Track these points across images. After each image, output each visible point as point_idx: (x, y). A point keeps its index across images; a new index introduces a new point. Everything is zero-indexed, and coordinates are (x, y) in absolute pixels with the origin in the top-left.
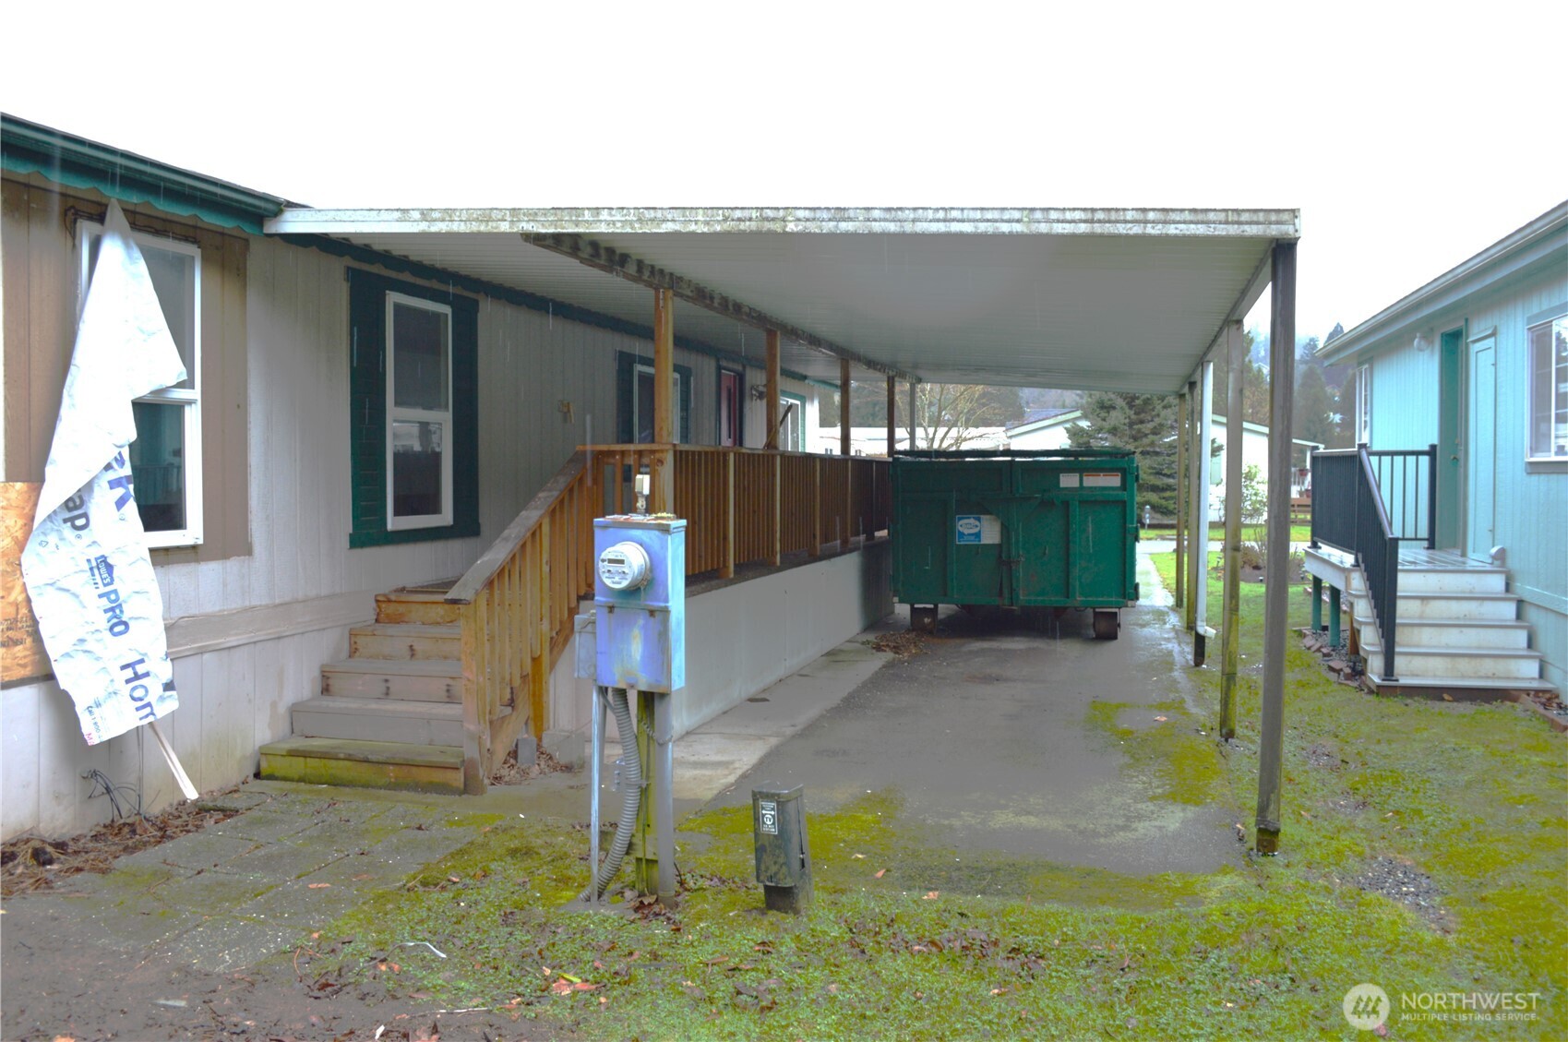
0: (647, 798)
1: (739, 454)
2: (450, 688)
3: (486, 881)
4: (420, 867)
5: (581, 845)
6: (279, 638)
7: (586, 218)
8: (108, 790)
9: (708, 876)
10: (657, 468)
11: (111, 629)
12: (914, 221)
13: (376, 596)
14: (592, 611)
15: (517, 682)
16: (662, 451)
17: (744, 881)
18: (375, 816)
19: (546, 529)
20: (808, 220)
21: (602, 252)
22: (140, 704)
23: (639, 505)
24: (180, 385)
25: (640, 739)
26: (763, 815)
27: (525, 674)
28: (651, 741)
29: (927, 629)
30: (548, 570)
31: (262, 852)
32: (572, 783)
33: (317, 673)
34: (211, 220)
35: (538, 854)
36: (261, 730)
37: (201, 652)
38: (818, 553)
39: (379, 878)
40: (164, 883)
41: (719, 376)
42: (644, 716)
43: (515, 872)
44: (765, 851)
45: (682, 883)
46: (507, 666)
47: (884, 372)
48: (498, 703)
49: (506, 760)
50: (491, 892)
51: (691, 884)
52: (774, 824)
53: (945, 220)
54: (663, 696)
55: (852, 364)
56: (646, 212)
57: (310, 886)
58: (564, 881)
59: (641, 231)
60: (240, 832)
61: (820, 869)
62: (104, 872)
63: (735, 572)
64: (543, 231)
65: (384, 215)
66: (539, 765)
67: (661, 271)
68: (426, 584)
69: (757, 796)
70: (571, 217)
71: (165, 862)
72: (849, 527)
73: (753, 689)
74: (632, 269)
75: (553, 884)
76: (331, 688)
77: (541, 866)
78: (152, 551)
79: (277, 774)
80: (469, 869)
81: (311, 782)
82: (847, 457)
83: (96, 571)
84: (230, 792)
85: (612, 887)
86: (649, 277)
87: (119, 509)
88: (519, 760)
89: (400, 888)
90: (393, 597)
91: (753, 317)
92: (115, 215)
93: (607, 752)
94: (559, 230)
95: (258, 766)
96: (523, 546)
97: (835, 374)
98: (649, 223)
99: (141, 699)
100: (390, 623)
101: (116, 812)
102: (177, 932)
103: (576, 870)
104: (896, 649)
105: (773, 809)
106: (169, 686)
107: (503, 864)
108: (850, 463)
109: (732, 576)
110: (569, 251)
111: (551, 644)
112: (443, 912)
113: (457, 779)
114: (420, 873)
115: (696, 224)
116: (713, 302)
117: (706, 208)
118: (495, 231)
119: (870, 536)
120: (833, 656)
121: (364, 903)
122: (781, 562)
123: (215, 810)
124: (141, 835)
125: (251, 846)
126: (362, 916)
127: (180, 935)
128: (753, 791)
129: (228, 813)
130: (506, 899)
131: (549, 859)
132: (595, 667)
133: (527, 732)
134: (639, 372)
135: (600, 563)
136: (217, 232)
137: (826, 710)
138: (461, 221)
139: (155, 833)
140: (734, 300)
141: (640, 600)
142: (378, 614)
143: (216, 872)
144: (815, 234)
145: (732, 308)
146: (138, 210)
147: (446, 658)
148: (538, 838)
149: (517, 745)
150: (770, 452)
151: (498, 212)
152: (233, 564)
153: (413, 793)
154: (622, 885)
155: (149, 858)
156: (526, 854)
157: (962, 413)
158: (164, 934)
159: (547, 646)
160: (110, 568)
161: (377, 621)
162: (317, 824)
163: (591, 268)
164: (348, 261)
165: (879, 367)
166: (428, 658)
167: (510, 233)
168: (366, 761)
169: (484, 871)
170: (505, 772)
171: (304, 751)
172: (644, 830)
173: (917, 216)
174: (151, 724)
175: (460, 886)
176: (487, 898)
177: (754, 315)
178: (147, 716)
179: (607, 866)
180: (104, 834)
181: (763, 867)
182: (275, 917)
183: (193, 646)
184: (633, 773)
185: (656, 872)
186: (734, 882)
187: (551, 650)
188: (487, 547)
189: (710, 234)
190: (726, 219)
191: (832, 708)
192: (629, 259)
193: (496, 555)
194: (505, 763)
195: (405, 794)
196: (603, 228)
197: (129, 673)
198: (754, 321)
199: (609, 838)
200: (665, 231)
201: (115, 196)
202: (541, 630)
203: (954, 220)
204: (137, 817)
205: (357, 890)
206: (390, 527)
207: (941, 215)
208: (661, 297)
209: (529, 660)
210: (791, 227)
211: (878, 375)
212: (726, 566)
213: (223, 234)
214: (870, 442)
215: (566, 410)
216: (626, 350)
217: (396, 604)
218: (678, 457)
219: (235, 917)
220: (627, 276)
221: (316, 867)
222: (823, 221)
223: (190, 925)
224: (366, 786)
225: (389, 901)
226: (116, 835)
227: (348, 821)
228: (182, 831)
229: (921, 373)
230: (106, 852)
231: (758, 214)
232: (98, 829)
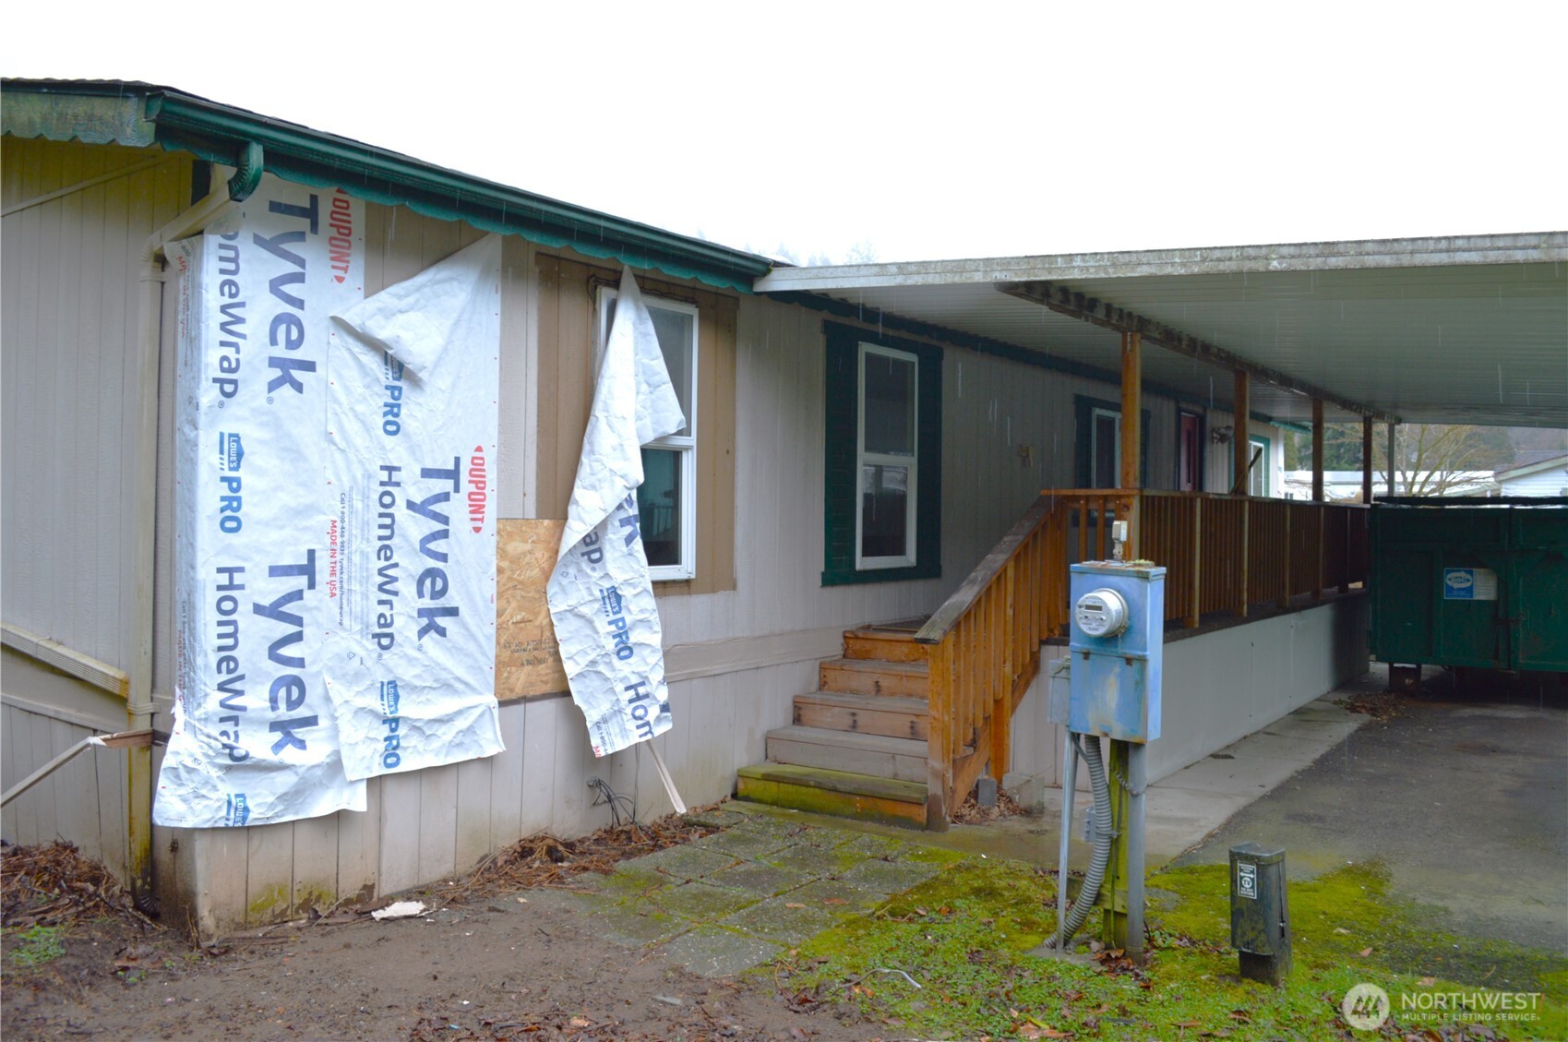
0: (1117, 850)
1: (1206, 500)
2: (915, 725)
3: (952, 917)
4: (888, 897)
5: (1044, 891)
6: (757, 668)
7: (1059, 265)
8: (610, 800)
9: (1177, 935)
10: (1122, 513)
11: (618, 653)
12: (1412, 253)
13: (844, 632)
14: (1066, 657)
15: (980, 723)
16: (1128, 496)
17: (1216, 944)
18: (843, 844)
19: (1011, 572)
20: (1293, 257)
21: (1072, 298)
22: (640, 722)
23: (1115, 551)
24: (679, 433)
25: (1112, 789)
26: (1241, 878)
27: (987, 715)
28: (1123, 792)
29: (1405, 691)
30: (1012, 613)
31: (741, 868)
32: (1032, 827)
33: (789, 704)
34: (709, 281)
35: (1001, 895)
36: (741, 754)
37: (690, 678)
38: (1288, 604)
39: (850, 904)
40: (657, 888)
41: (1179, 419)
42: (1117, 766)
43: (980, 911)
44: (1243, 917)
45: (1150, 940)
46: (971, 706)
47: (1360, 412)
48: (962, 743)
49: (966, 799)
50: (958, 929)
51: (1159, 942)
52: (1252, 887)
53: (1448, 251)
54: (1139, 746)
55: (1326, 405)
56: (1120, 256)
57: (787, 905)
58: (1028, 926)
59: (1115, 276)
60: (722, 848)
61: (1299, 940)
62: (606, 873)
63: (1200, 622)
64: (1017, 280)
65: (864, 271)
66: (999, 807)
67: (1130, 315)
68: (889, 622)
69: (1235, 857)
70: (1044, 264)
71: (657, 869)
72: (1321, 577)
73: (1216, 746)
74: (1100, 314)
75: (1018, 927)
76: (803, 719)
77: (1006, 908)
78: (654, 583)
79: (752, 796)
80: (935, 904)
81: (783, 806)
82: (1320, 503)
83: (607, 601)
84: (711, 810)
85: (1077, 936)
86: (1117, 321)
87: (627, 546)
88: (979, 801)
89: (870, 916)
90: (860, 635)
91: (1221, 358)
92: (628, 281)
93: (1077, 799)
94: (1033, 278)
95: (736, 787)
96: (989, 589)
97: (1306, 416)
98: (1124, 267)
99: (641, 718)
100: (857, 658)
101: (615, 820)
102: (670, 935)
103: (1042, 916)
104: (1373, 711)
105: (1252, 872)
106: (665, 708)
107: (968, 902)
108: (1322, 509)
109: (1197, 625)
110: (1040, 298)
111: (1013, 686)
112: (911, 943)
113: (921, 814)
114: (888, 902)
115: (1172, 266)
116: (1181, 344)
117: (1183, 250)
118: (969, 281)
119: (1344, 588)
120: (1302, 716)
121: (837, 927)
122: (1248, 613)
123: (698, 825)
124: (636, 843)
125: (733, 861)
126: (835, 938)
127: (673, 938)
128: (1230, 852)
129: (710, 829)
130: (971, 937)
131: (1013, 901)
132: (1069, 713)
133: (987, 773)
134: (1098, 415)
135: (1077, 609)
136: (711, 293)
137: (1297, 772)
138: (936, 273)
139: (648, 842)
140: (1203, 341)
141: (1116, 647)
142: (846, 650)
143: (702, 883)
144: (1301, 272)
145: (1200, 349)
146: (646, 275)
147: (910, 695)
148: (1000, 879)
149: (977, 786)
150: (1239, 497)
151: (972, 263)
152: (721, 597)
153: (878, 825)
154: (1087, 935)
155: (643, 864)
156: (990, 894)
157: (1445, 456)
158: (659, 935)
159: (1009, 688)
160: (619, 598)
161: (844, 656)
162: (790, 846)
163: (1060, 314)
164: (826, 315)
165: (1354, 407)
166: (893, 694)
167: (983, 283)
168: (835, 790)
169: (949, 907)
170: (965, 811)
171: (778, 776)
172: (1113, 882)
173: (1416, 247)
174: (648, 741)
175: (927, 919)
176: (953, 934)
177: (1223, 355)
178: (646, 734)
179: (1073, 915)
180: (605, 839)
181: (1239, 931)
182: (756, 931)
183: (684, 672)
184: (1105, 824)
185: (1124, 924)
186: (1204, 945)
187: (1013, 692)
188: (955, 589)
189: (1187, 275)
190: (1204, 260)
191: (1303, 770)
192: (1098, 304)
193: (964, 596)
194: (965, 802)
195: (869, 825)
196: (1076, 275)
197: (631, 693)
198: (1223, 362)
199: (1076, 886)
200: (1140, 274)
201: (628, 265)
202: (1004, 672)
203: (1458, 250)
204: (633, 826)
205: (830, 913)
206: (858, 567)
207: (1444, 244)
208: (1129, 340)
209: (992, 702)
210: (1275, 265)
211: (1353, 415)
212: (1191, 616)
213: (716, 294)
214: (1343, 487)
215: (1024, 454)
216: (1084, 393)
217: (863, 641)
218: (1144, 502)
219: (721, 927)
220: (1095, 321)
221: (792, 888)
222: (1309, 257)
223: (682, 930)
224: (834, 814)
225: (860, 927)
226: (615, 840)
227: (819, 846)
228: (671, 842)
229: (1400, 413)
230: (607, 855)
231: (1239, 253)
232: (600, 833)
